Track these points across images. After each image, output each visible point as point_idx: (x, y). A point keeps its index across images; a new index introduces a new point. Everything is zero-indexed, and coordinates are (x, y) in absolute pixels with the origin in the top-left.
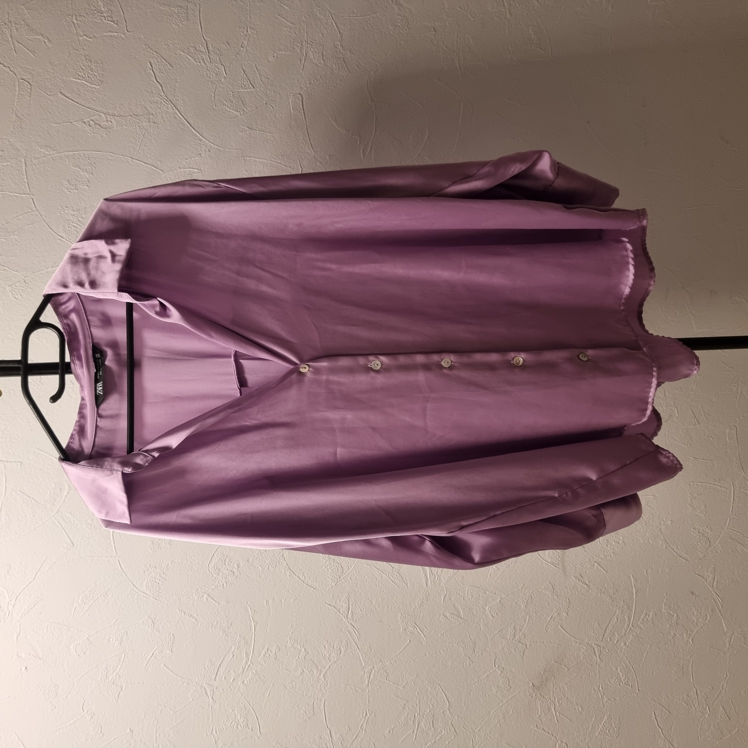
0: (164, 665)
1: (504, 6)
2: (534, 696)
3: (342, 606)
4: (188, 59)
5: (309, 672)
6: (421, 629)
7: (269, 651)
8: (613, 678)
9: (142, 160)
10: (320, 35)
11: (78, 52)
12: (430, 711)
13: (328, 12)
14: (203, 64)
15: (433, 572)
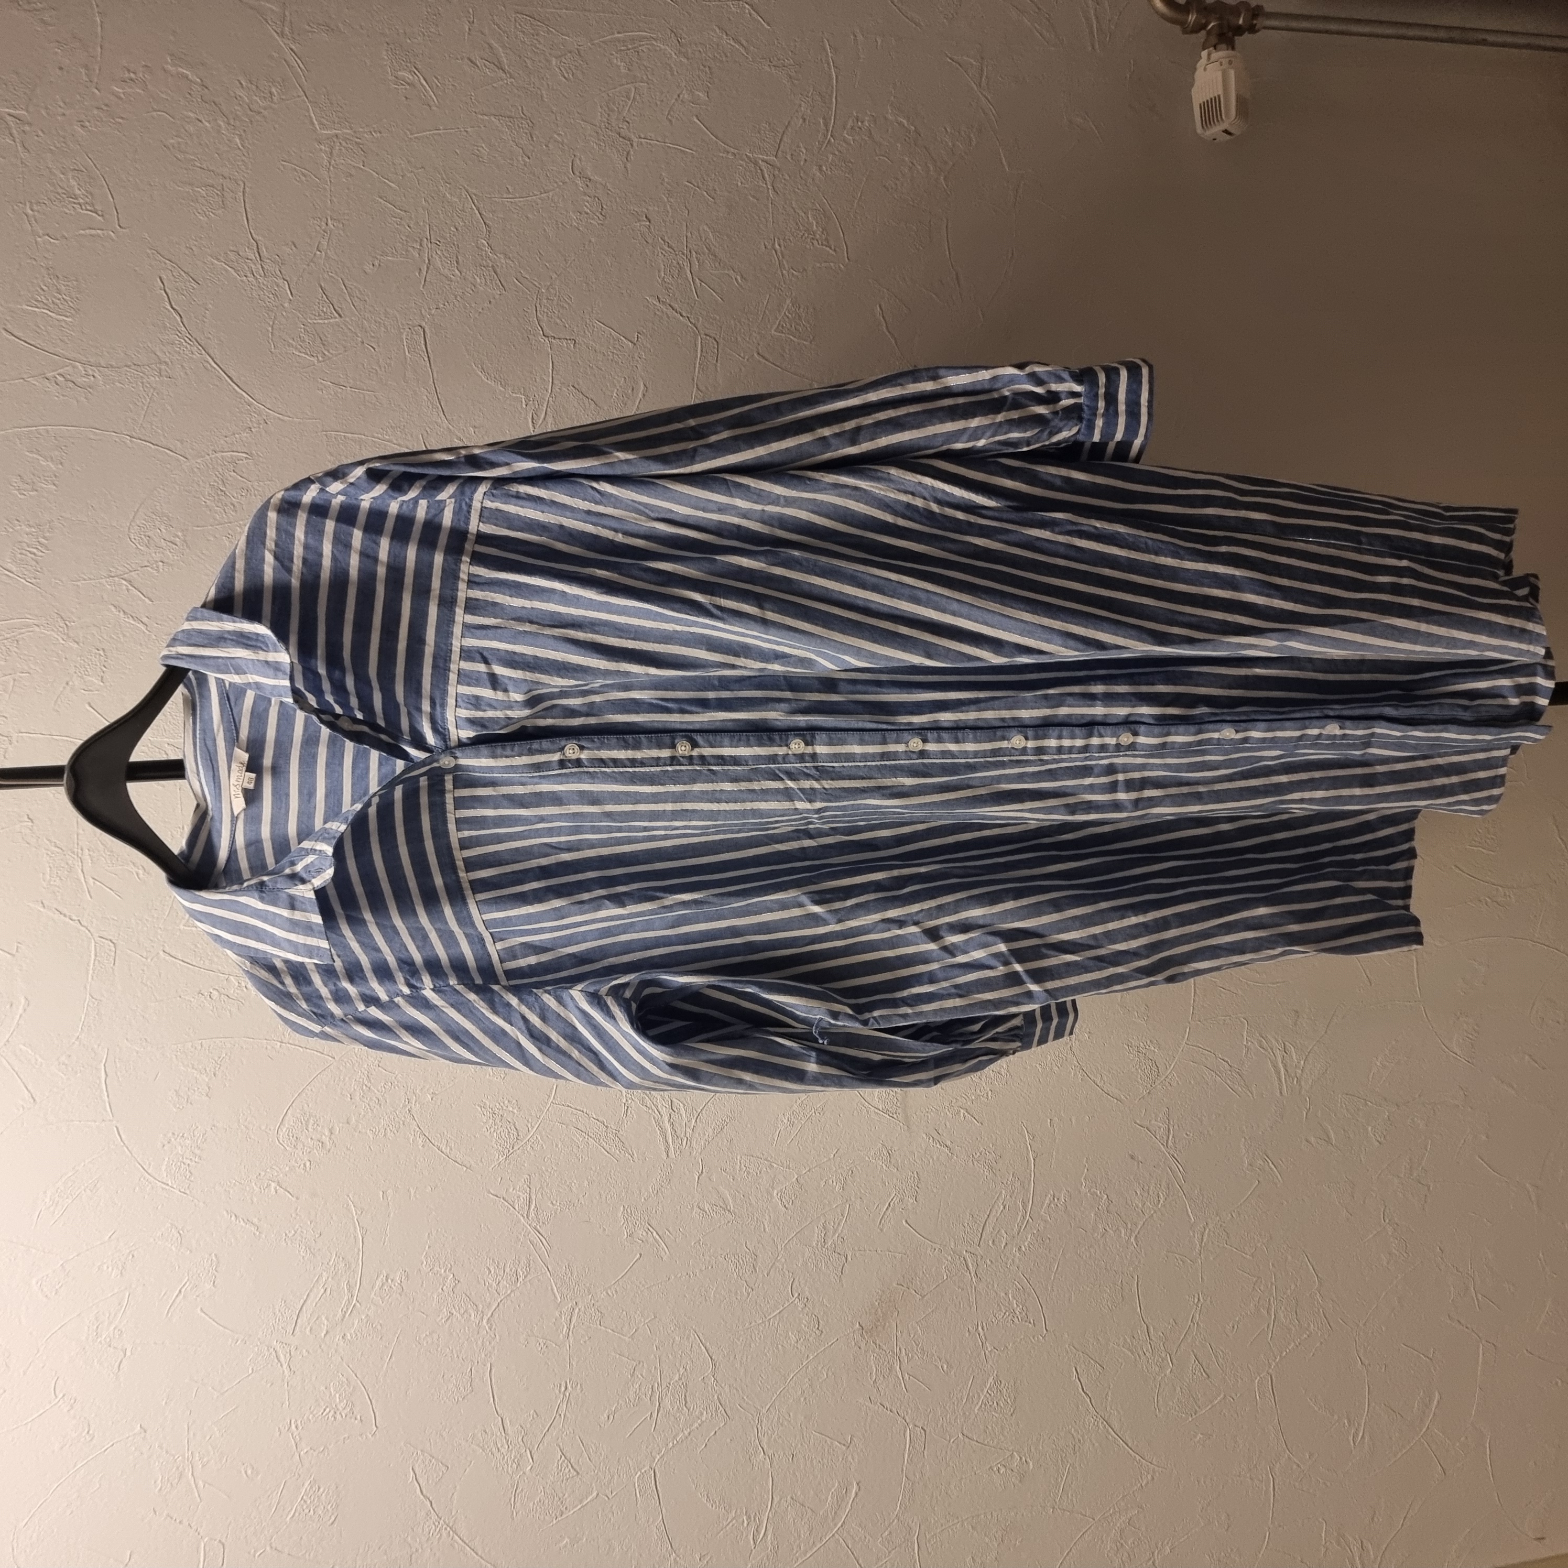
0: (202, 1310)
1: (764, 177)
2: (863, 1345)
3: (519, 1197)
4: (227, 271)
5: (462, 1315)
6: (661, 1234)
7: (390, 1281)
8: (1001, 1310)
9: (147, 439)
10: (452, 229)
11: (35, 263)
12: (680, 1379)
13: (464, 193)
14: (251, 279)
15: (678, 1132)
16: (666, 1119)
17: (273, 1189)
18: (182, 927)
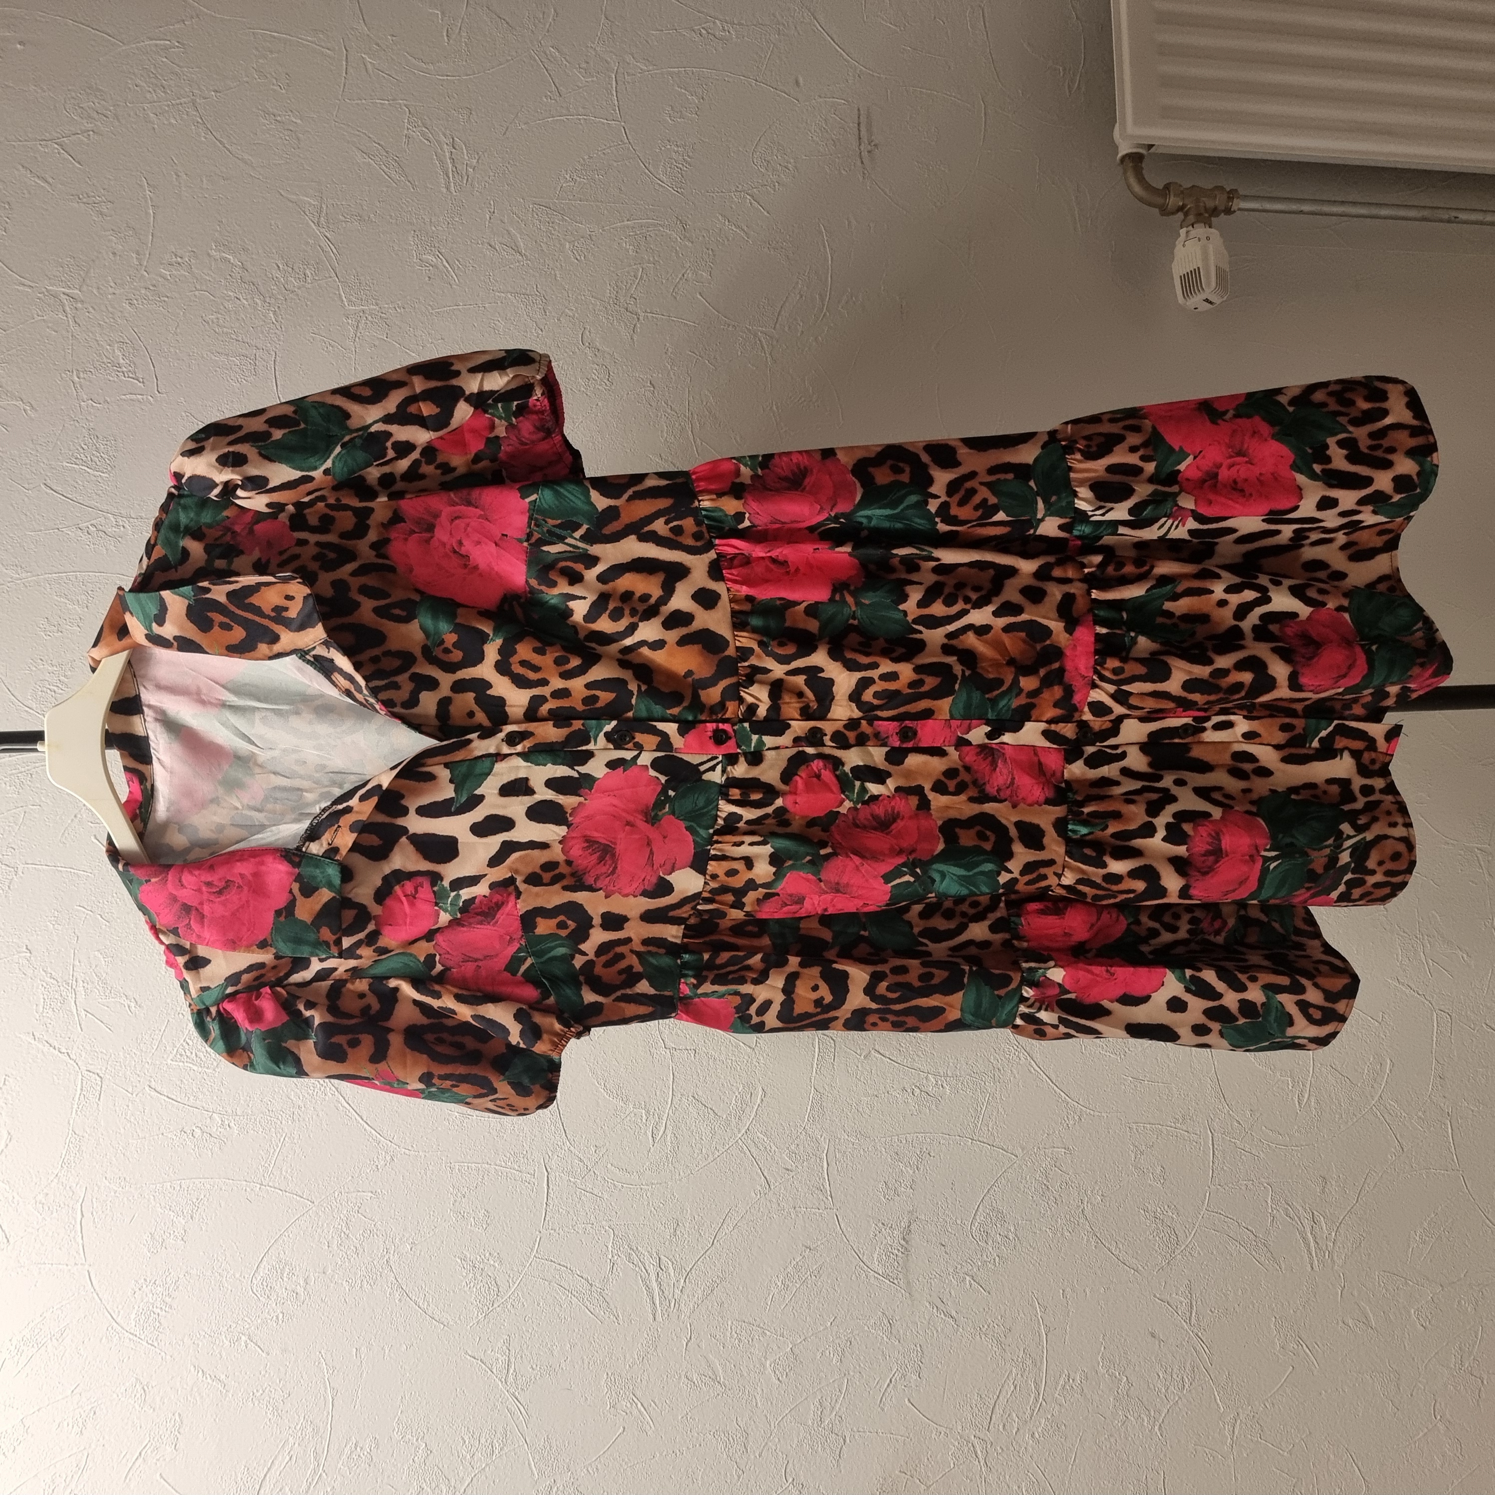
0: (161, 1475)
1: (763, 347)
3: (497, 1359)
6: (645, 1405)
7: (358, 1449)
11: (77, 425)
15: (666, 1292)
16: (653, 1278)
17: (243, 1344)
18: (169, 1062)
